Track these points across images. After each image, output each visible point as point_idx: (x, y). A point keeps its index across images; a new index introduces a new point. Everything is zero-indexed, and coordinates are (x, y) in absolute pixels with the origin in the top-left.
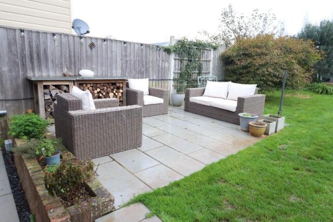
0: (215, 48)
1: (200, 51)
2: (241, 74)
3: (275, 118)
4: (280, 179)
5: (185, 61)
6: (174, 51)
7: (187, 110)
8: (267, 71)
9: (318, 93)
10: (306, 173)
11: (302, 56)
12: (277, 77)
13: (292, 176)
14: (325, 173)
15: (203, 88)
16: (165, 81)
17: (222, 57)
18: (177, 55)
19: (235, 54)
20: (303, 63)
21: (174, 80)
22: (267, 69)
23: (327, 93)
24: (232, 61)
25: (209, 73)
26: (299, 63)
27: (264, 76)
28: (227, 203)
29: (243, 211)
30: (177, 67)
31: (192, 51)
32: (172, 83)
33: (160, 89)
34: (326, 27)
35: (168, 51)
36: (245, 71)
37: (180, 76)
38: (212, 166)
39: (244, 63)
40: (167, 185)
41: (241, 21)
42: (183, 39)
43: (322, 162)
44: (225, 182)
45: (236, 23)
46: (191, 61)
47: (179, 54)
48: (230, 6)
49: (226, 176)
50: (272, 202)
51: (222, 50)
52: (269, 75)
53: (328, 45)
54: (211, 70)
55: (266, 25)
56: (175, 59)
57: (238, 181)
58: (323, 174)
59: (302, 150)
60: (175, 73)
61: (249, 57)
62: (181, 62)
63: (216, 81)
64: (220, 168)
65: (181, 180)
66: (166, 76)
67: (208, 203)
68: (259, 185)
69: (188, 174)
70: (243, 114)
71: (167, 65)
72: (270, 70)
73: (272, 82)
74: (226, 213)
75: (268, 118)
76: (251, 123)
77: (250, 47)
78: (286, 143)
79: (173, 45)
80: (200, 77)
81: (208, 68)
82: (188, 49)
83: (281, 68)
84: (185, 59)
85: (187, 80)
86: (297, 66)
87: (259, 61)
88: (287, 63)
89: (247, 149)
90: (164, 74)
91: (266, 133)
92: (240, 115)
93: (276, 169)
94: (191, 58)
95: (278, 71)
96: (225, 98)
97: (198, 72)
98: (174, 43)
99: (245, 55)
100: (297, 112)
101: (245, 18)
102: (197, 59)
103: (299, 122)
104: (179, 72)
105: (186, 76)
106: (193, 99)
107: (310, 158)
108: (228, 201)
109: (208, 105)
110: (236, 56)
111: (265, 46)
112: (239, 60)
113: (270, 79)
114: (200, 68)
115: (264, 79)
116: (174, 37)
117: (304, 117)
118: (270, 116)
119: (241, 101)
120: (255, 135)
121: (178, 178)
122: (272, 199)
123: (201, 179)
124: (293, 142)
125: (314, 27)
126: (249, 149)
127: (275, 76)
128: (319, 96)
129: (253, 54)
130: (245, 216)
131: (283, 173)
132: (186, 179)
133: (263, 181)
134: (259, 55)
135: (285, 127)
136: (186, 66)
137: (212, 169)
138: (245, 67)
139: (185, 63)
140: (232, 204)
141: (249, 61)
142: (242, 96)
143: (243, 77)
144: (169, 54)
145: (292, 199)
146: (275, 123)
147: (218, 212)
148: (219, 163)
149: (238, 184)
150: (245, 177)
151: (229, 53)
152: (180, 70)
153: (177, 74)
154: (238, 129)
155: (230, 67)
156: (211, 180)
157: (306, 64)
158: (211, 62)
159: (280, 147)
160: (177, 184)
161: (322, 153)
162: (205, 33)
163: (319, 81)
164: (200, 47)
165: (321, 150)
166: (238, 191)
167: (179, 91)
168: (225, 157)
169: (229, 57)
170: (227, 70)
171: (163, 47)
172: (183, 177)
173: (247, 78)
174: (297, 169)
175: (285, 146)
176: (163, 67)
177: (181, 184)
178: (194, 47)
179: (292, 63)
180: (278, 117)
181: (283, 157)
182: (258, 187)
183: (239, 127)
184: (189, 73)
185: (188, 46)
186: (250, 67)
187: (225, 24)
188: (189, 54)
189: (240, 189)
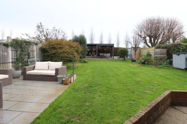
0: (36, 44)
1: (28, 46)
2: (52, 57)
3: (72, 75)
4: (81, 99)
5: (19, 51)
6: (11, 46)
7: (25, 79)
8: (64, 55)
9: (83, 63)
10: (88, 94)
11: (76, 49)
12: (69, 58)
13: (85, 96)
14: (94, 91)
15: (33, 66)
16: (6, 64)
17: (41, 49)
18: (13, 48)
19: (48, 47)
20: (77, 51)
21: (12, 62)
22: (64, 54)
23: (86, 62)
24: (47, 51)
25: (34, 57)
26: (76, 52)
27: (63, 57)
28: (65, 116)
29: (73, 116)
30: (13, 55)
31: (23, 45)
32: (11, 64)
33: (2, 69)
34: (82, 37)
35: (6, 45)
36: (54, 55)
37: (16, 60)
38: (53, 103)
39: (53, 52)
40: (32, 120)
41: (48, 31)
42: (16, 39)
43: (92, 88)
44: (61, 108)
45: (45, 32)
46: (23, 51)
47: (14, 47)
48: (41, 23)
49: (60, 105)
50: (82, 108)
51: (40, 45)
52: (65, 57)
53: (83, 44)
54: (35, 56)
55: (60, 34)
56: (12, 50)
57: (66, 105)
58: (94, 92)
59: (85, 86)
60: (12, 59)
61: (55, 49)
62: (17, 52)
63: (39, 61)
64: (57, 103)
65: (40, 115)
66: (6, 60)
67: (57, 120)
68: (75, 104)
69: (42, 111)
70: (59, 76)
71: (6, 54)
72: (65, 55)
73: (67, 60)
74: (67, 120)
75: (69, 76)
76: (63, 79)
77: (55, 45)
78: (79, 85)
79: (10, 42)
80: (30, 60)
81: (33, 55)
82: (20, 44)
83: (70, 54)
84: (19, 50)
85: (21, 62)
86: (75, 53)
87: (60, 51)
88: (71, 51)
89: (65, 91)
90: (5, 59)
91: (70, 83)
92: (58, 76)
93: (79, 95)
94: (23, 49)
95: (69, 55)
96: (47, 69)
97: (28, 57)
98: (10, 41)
99: (53, 48)
100: (78, 71)
101: (49, 30)
102: (26, 50)
103: (80, 75)
104: (15, 57)
105: (21, 60)
106: (28, 72)
107: (88, 88)
108: (65, 115)
109: (39, 74)
110: (48, 49)
111: (62, 44)
112: (50, 50)
113: (66, 59)
114: (29, 55)
115: (64, 59)
116: (10, 37)
117: (81, 73)
118: (70, 75)
119: (57, 70)
120: (66, 84)
121: (38, 115)
122: (82, 106)
123: (50, 111)
124: (81, 83)
125: (78, 37)
126: (66, 91)
127: (68, 57)
128: (83, 64)
129: (57, 47)
130: (74, 117)
131: (82, 96)
132: (42, 114)
133: (76, 101)
134: (60, 48)
135: (76, 78)
136: (20, 54)
137: (53, 104)
138: (54, 54)
139: (19, 52)
140: (68, 115)
141: (55, 51)
142: (57, 68)
143: (53, 58)
144: (7, 47)
145: (88, 104)
146: (73, 77)
147: (63, 121)
148: (55, 101)
149: (67, 107)
150: (69, 103)
151: (45, 47)
152: (16, 57)
153: (14, 59)
154: (57, 84)
155: (46, 54)
156: (54, 110)
157: (78, 52)
158: (35, 51)
159: (77, 87)
160: (38, 118)
161: (91, 85)
162: (27, 35)
163: (82, 58)
164: (28, 43)
165: (90, 84)
166: (68, 109)
167: (17, 69)
168: (57, 98)
169: (45, 49)
170: (45, 55)
171: (2, 43)
172: (40, 114)
173: (56, 59)
174: (85, 93)
175: (79, 86)
176: (3, 55)
177: (41, 117)
178: (24, 43)
179: (73, 52)
180: (74, 75)
181: (79, 90)
182: (75, 105)
183: (58, 82)
184: (22, 58)
185: (20, 43)
186: (56, 54)
187: (39, 32)
188: (21, 47)
189: (69, 108)
